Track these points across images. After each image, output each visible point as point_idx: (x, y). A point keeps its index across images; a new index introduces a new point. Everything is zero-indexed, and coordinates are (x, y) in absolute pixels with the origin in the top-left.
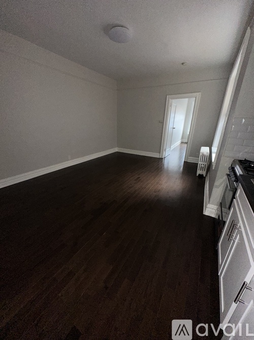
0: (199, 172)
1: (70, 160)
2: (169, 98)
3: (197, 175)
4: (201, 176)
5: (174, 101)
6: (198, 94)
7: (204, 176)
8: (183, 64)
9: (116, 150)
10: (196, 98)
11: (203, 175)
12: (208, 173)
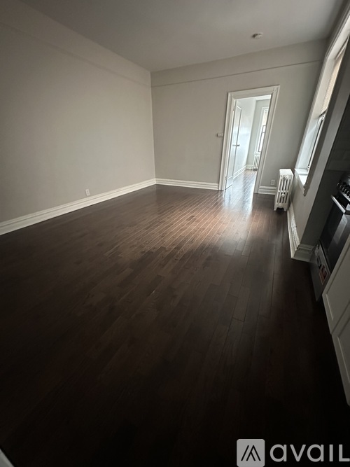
0: (278, 204)
1: (90, 196)
2: (231, 96)
3: (275, 210)
4: (280, 211)
5: (239, 101)
6: (276, 87)
7: (285, 210)
8: (254, 36)
9: (153, 182)
10: (272, 95)
11: (283, 209)
12: (291, 205)
